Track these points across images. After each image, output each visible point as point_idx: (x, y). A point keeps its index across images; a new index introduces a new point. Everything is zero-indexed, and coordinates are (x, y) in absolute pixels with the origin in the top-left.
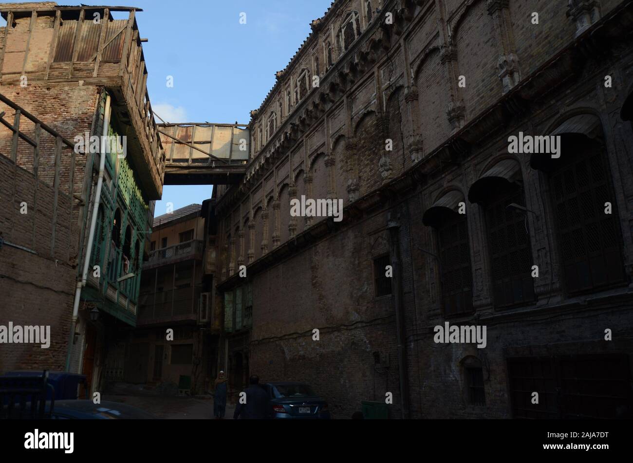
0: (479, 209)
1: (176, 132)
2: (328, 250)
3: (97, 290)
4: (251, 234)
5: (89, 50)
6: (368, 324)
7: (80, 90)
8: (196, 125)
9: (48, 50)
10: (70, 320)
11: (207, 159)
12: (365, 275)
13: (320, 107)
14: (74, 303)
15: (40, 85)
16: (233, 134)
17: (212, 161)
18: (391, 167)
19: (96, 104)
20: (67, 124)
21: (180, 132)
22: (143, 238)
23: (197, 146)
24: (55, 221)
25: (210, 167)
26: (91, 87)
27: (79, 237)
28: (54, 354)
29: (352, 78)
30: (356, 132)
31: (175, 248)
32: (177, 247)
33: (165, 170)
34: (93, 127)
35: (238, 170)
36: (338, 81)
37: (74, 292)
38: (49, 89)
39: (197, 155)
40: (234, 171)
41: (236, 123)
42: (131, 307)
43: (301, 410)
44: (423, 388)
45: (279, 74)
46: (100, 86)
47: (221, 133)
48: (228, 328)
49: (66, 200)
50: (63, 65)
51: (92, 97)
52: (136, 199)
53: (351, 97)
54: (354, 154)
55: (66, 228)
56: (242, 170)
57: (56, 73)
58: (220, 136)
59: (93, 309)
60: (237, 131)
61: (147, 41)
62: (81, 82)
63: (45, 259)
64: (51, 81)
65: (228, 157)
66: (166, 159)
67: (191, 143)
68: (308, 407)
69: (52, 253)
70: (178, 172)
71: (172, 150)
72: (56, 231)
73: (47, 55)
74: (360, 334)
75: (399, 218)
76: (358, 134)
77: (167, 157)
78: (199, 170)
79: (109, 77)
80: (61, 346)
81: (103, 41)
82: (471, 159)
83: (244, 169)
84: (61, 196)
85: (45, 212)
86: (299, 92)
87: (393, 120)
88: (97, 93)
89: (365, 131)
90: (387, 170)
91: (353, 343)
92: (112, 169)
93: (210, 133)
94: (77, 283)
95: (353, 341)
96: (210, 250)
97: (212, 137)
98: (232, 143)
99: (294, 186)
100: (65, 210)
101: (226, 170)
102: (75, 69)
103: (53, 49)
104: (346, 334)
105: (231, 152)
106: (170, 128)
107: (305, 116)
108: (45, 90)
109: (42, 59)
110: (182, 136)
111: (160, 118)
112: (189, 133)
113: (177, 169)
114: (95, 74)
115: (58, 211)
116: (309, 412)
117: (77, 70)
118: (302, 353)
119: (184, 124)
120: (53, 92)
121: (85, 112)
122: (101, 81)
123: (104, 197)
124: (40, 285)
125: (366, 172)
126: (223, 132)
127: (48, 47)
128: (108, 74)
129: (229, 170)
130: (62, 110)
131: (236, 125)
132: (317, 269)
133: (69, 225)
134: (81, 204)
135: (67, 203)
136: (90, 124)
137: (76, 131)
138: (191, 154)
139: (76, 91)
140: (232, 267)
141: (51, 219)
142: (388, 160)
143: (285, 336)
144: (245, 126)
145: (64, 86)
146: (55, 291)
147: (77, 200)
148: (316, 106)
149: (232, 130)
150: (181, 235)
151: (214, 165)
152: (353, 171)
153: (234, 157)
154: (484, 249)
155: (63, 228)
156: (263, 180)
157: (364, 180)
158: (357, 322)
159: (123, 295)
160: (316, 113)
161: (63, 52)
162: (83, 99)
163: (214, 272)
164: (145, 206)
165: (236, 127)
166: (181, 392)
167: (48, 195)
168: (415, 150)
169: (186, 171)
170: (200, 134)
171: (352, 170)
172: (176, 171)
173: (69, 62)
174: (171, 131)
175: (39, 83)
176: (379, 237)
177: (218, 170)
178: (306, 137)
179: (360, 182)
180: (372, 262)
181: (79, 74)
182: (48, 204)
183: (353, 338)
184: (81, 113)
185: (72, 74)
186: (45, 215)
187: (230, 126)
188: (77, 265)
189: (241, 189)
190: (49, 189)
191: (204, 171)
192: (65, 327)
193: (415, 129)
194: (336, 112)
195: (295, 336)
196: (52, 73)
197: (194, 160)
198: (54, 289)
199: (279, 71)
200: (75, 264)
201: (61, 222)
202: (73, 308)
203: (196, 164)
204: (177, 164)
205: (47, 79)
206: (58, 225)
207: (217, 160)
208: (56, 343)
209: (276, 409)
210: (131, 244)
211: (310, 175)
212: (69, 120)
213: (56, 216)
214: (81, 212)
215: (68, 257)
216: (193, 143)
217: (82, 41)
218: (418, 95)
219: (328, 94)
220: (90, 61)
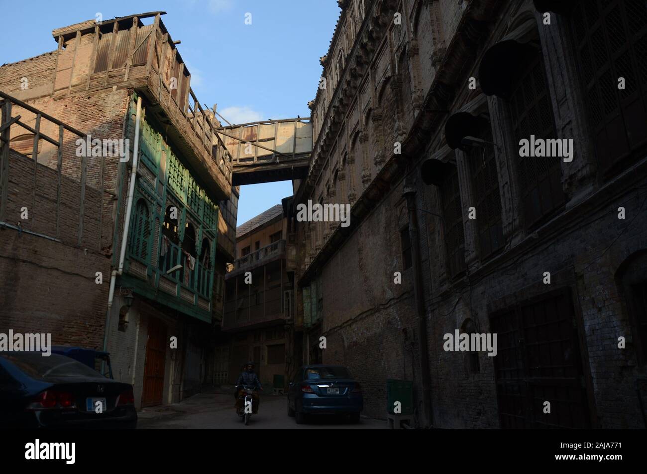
0: (464, 156)
1: (241, 133)
2: (369, 230)
3: (144, 281)
4: (318, 227)
5: (122, 58)
6: (398, 301)
7: (114, 94)
8: (261, 124)
9: (88, 63)
10: (106, 306)
11: (272, 155)
12: (394, 249)
13: (352, 84)
14: (109, 290)
15: (82, 96)
16: (296, 128)
17: (276, 156)
18: (405, 131)
19: (127, 105)
20: (103, 127)
21: (246, 132)
22: (213, 237)
23: (262, 144)
24: (82, 212)
25: (274, 163)
26: (122, 91)
27: (113, 228)
28: (88, 335)
29: (372, 47)
30: (380, 102)
31: (264, 250)
32: (266, 249)
33: (233, 171)
34: (124, 127)
35: (302, 163)
36: (361, 53)
37: (109, 280)
38: (89, 98)
39: (262, 152)
40: (298, 164)
41: (299, 117)
42: (202, 304)
43: (329, 391)
44: (439, 361)
45: (323, 60)
46: (130, 89)
47: (284, 129)
48: (307, 324)
49: (95, 195)
50: (101, 75)
51: (123, 99)
52: (199, 199)
53: (374, 66)
54: (380, 125)
55: (96, 220)
56: (305, 163)
57: (95, 83)
58: (284, 132)
59: (128, 295)
60: (300, 125)
61: (179, 43)
62: (115, 88)
63: (72, 248)
64: (91, 90)
65: (292, 152)
66: (232, 160)
67: (256, 141)
68: (337, 387)
69: (80, 242)
70: (245, 171)
71: (239, 151)
72: (83, 222)
73: (88, 68)
74: (393, 311)
75: (415, 183)
76: (382, 104)
77: (234, 158)
78: (265, 167)
79: (137, 79)
80: (96, 329)
81: (132, 48)
82: (456, 103)
83: (308, 162)
84: (90, 191)
85: (70, 205)
86: (338, 73)
87: (405, 82)
88: (128, 95)
89: (387, 99)
90: (401, 135)
91: (389, 322)
92: (156, 167)
93: (273, 131)
94: (112, 271)
95: (389, 321)
96: (291, 248)
97: (276, 134)
98: (295, 138)
99: (342, 170)
100: (94, 204)
101: (290, 165)
102: (110, 77)
103: (93, 62)
104: (384, 313)
105: (295, 145)
106: (236, 129)
107: (342, 96)
108: (86, 99)
109: (84, 72)
110: (247, 136)
111: (226, 121)
112: (254, 133)
113: (244, 168)
114: (126, 78)
115: (86, 205)
116: (338, 393)
117: (111, 77)
118: (355, 339)
119: (249, 124)
120: (93, 100)
121: (118, 114)
122: (130, 84)
123: (146, 193)
124: (67, 270)
125: (389, 141)
126: (286, 127)
127: (88, 61)
128: (137, 77)
129: (294, 164)
130: (100, 115)
131: (299, 119)
132: (362, 251)
133: (100, 218)
134: (115, 198)
135: (97, 197)
136: (122, 125)
137: (110, 132)
138: (256, 152)
139: (111, 96)
140: (307, 262)
141: (78, 211)
142: (402, 124)
143: (344, 323)
144: (308, 119)
145: (101, 93)
146: (85, 277)
147: (111, 195)
148: (348, 83)
149: (295, 124)
150: (271, 237)
151: (278, 161)
152: (379, 143)
153: (298, 151)
154: (470, 198)
155: (93, 220)
156: (322, 170)
157: (388, 150)
158: (390, 300)
159: (189, 291)
160: (350, 92)
161: (101, 63)
162: (116, 102)
163: (295, 269)
164: (215, 206)
165: (299, 121)
166: (275, 391)
167: (74, 190)
168: (416, 107)
169: (252, 170)
170: (265, 132)
171: (378, 141)
172: (243, 170)
173: (105, 71)
174: (237, 132)
175: (82, 94)
176: (403, 207)
177: (282, 165)
178: (347, 118)
179: (385, 152)
180: (400, 234)
181: (114, 80)
182: (73, 197)
183: (389, 316)
184: (114, 115)
185: (108, 81)
186: (70, 208)
187: (293, 121)
188: (112, 254)
189: (308, 182)
190: (74, 184)
191: (270, 168)
192: (99, 312)
193: (417, 85)
194: (365, 86)
195: (350, 322)
196: (92, 83)
197: (259, 158)
198: (85, 275)
199: (322, 56)
200: (110, 254)
201: (89, 214)
202: (109, 294)
203: (262, 161)
204: (244, 163)
205: (88, 89)
206: (86, 217)
207: (281, 155)
208: (90, 326)
209: (304, 390)
210: (195, 242)
211: (352, 155)
212: (105, 123)
213: (84, 209)
214: (114, 206)
215: (100, 247)
216: (257, 141)
217: (116, 50)
218: (418, 49)
219: (355, 69)
220: (123, 67)
